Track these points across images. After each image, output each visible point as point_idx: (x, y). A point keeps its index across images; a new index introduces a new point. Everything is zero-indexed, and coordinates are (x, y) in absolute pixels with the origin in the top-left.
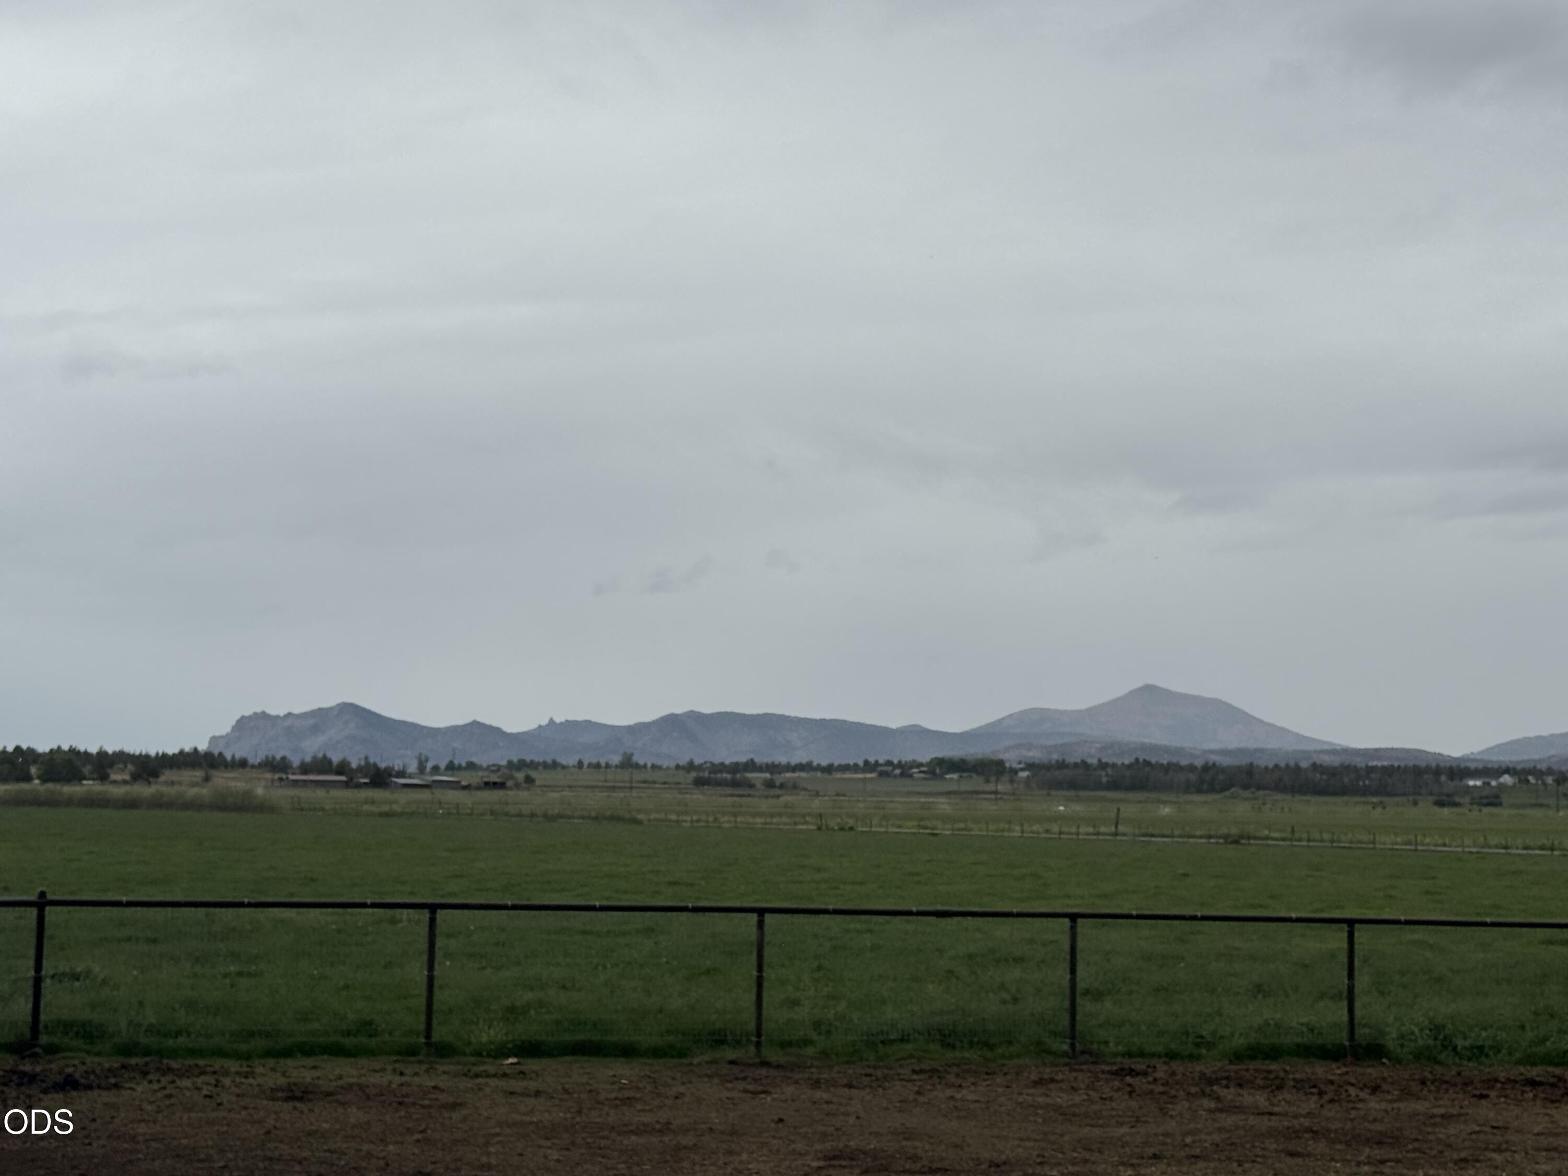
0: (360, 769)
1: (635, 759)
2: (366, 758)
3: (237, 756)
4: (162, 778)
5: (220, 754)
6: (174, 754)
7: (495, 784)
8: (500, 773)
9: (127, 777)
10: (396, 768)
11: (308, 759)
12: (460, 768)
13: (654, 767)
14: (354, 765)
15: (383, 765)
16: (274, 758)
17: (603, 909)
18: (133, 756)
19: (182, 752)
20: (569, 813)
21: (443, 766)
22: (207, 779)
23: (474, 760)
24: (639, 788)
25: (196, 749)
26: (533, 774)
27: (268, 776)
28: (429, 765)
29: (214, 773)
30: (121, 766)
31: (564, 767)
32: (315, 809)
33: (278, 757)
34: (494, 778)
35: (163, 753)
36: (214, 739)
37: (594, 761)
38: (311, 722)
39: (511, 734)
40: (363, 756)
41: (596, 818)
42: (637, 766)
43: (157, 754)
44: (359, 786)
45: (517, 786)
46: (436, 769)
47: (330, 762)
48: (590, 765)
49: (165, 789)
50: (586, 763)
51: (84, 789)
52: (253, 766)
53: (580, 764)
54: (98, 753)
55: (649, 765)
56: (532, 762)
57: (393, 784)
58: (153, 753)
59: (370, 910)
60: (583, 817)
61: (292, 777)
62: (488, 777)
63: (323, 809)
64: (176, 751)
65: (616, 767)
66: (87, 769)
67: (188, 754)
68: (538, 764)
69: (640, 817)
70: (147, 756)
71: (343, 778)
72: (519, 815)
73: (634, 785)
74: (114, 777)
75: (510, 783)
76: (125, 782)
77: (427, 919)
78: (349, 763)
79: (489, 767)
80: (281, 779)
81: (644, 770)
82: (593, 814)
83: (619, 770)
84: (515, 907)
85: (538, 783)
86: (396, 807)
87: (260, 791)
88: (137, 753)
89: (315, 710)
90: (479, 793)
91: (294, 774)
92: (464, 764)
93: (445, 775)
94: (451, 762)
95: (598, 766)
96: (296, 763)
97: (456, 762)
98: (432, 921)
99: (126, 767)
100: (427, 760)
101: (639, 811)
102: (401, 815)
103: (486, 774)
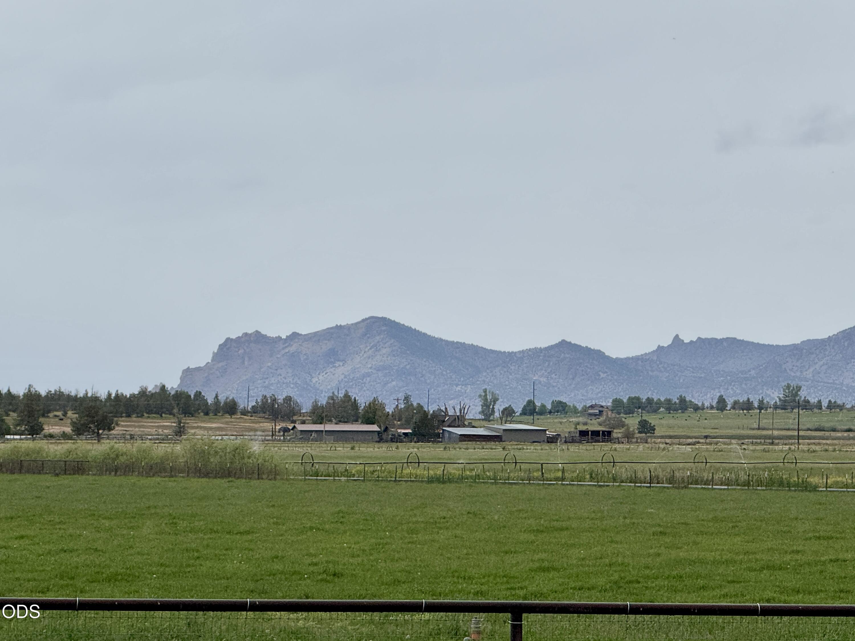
0: (398, 414)
1: (803, 394)
2: (407, 398)
3: (222, 398)
4: (117, 431)
5: (198, 394)
6: (133, 396)
7: (596, 433)
8: (602, 419)
9: (68, 430)
10: (451, 412)
11: (323, 401)
12: (543, 411)
13: (831, 406)
14: (389, 409)
15: (431, 409)
16: (274, 400)
17: (767, 612)
18: (75, 399)
19: (143, 393)
20: (706, 476)
21: (518, 410)
22: (180, 431)
23: (563, 399)
24: (809, 438)
25: (163, 387)
26: (652, 419)
27: (268, 425)
28: (499, 407)
29: (190, 422)
30: (59, 413)
31: (696, 408)
32: (335, 474)
33: (280, 398)
34: (594, 426)
35: (117, 395)
36: (188, 373)
37: (742, 399)
38: (326, 346)
39: (617, 360)
40: (401, 396)
41: (747, 484)
42: (806, 405)
43: (110, 395)
44: (396, 439)
45: (629, 437)
46: (508, 413)
47: (355, 405)
48: (736, 405)
49: (121, 446)
50: (730, 402)
51: (9, 446)
52: (245, 413)
53: (721, 404)
54: (25, 395)
55: (825, 404)
56: (650, 401)
57: (447, 435)
58: (103, 395)
59: (427, 616)
60: (728, 482)
61: (300, 427)
62: (585, 424)
63: (347, 473)
64: (136, 391)
65: (776, 407)
66: (11, 418)
67: (153, 395)
68: (659, 404)
69: (814, 480)
70: (95, 399)
71: (375, 428)
72: (634, 480)
73: (801, 433)
74: (48, 429)
75: (617, 433)
76: (65, 436)
77: (508, 628)
78: (382, 406)
79: (585, 409)
80: (285, 430)
81: (816, 410)
82: (743, 477)
83: (779, 411)
84: (635, 610)
85: (658, 432)
86: (453, 470)
87: (256, 447)
88: (81, 395)
89: (332, 328)
90: (573, 448)
91: (303, 422)
92: (549, 407)
93: (521, 422)
94: (530, 403)
95: (748, 406)
96: (306, 407)
97: (538, 404)
98: (517, 630)
99: (65, 415)
100: (495, 400)
101: (811, 472)
102: (461, 479)
103: (581, 419)
